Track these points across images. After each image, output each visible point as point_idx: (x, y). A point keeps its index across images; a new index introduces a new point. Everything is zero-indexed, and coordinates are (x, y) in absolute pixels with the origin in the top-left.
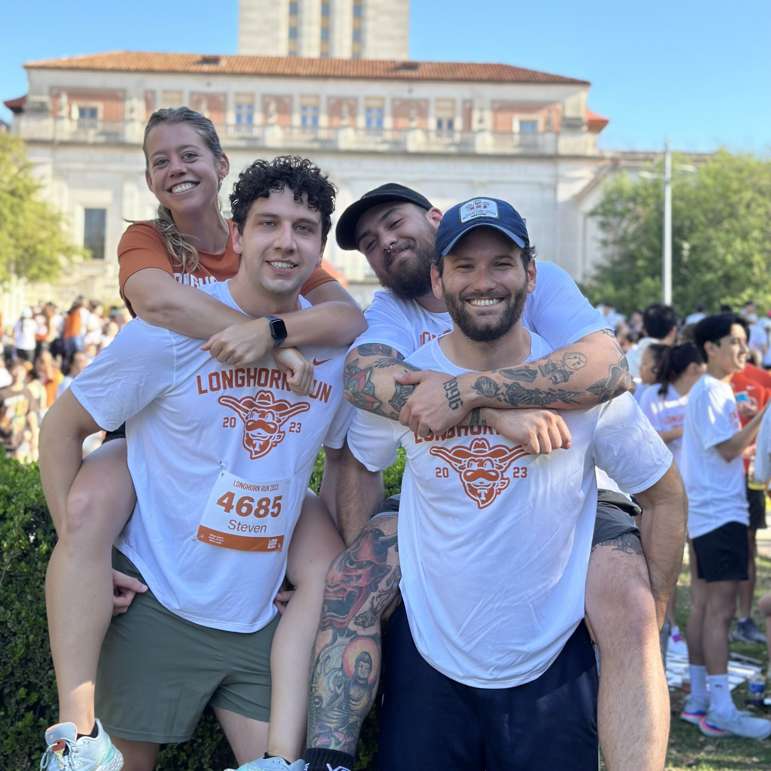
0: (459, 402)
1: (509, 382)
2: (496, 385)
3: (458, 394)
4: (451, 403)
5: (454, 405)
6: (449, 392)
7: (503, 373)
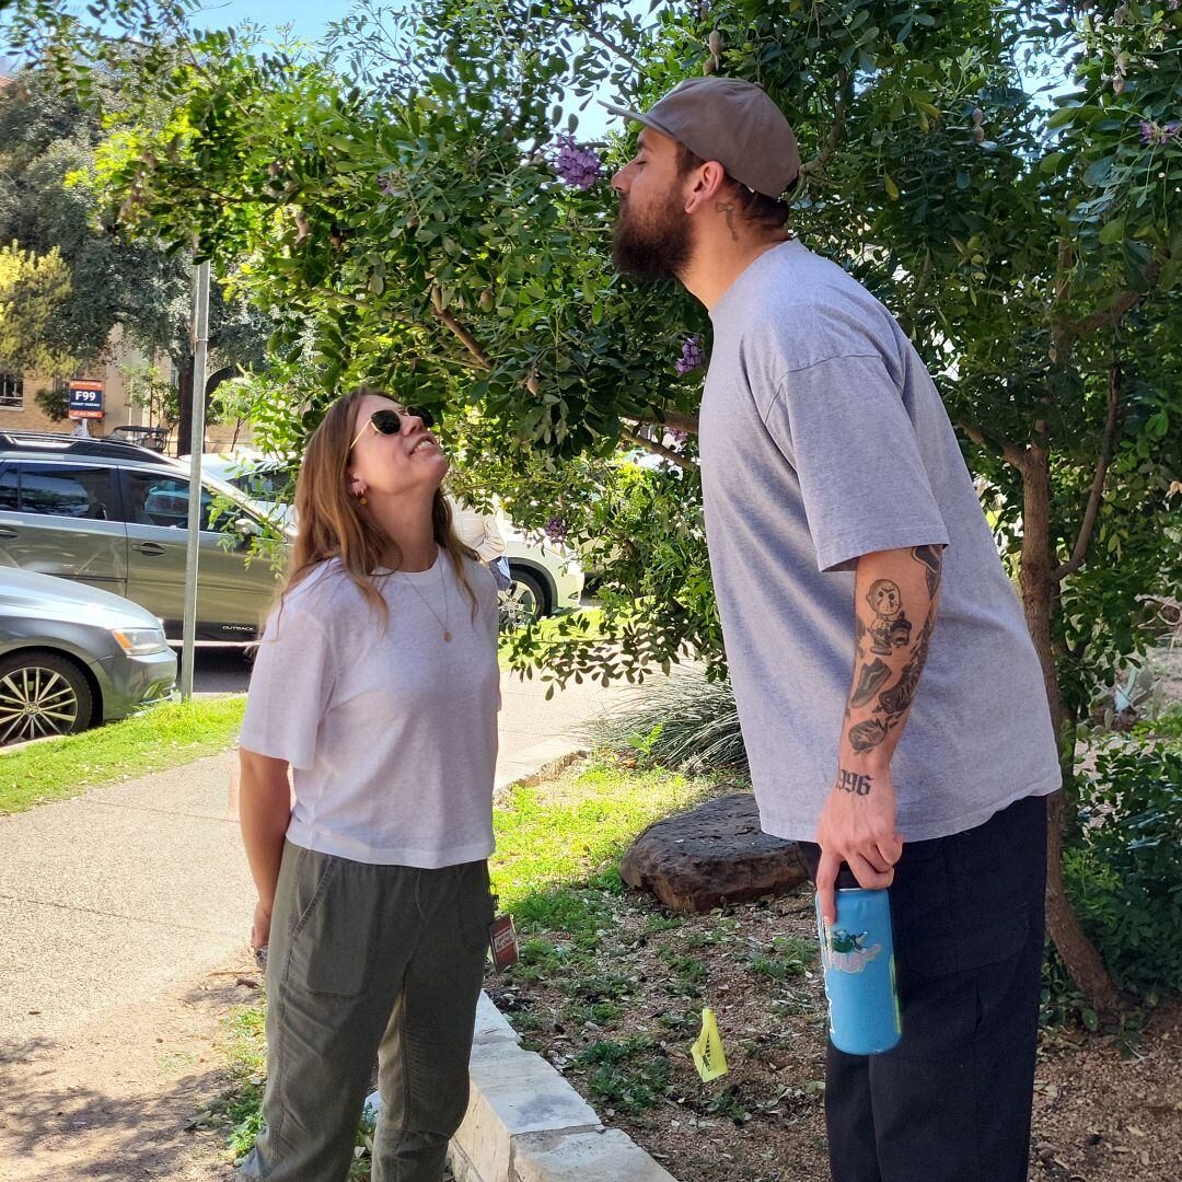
0: (865, 780)
1: (875, 703)
2: (869, 723)
3: (855, 776)
4: (859, 792)
5: (863, 789)
6: (847, 785)
7: (857, 704)
